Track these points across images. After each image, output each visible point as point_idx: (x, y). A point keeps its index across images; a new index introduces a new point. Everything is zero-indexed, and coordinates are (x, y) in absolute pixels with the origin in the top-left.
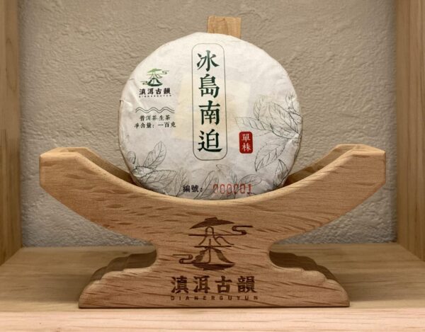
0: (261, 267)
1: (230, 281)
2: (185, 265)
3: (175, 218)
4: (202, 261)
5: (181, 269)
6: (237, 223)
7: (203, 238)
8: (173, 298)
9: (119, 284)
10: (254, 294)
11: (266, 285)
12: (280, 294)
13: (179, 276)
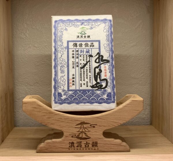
0: (100, 138)
1: (89, 143)
2: (74, 138)
3: (70, 122)
4: (80, 137)
5: (72, 139)
6: (92, 123)
7: (80, 129)
8: (69, 149)
9: (50, 144)
10: (97, 148)
11: (101, 145)
12: (106, 148)
13: (71, 142)
